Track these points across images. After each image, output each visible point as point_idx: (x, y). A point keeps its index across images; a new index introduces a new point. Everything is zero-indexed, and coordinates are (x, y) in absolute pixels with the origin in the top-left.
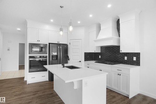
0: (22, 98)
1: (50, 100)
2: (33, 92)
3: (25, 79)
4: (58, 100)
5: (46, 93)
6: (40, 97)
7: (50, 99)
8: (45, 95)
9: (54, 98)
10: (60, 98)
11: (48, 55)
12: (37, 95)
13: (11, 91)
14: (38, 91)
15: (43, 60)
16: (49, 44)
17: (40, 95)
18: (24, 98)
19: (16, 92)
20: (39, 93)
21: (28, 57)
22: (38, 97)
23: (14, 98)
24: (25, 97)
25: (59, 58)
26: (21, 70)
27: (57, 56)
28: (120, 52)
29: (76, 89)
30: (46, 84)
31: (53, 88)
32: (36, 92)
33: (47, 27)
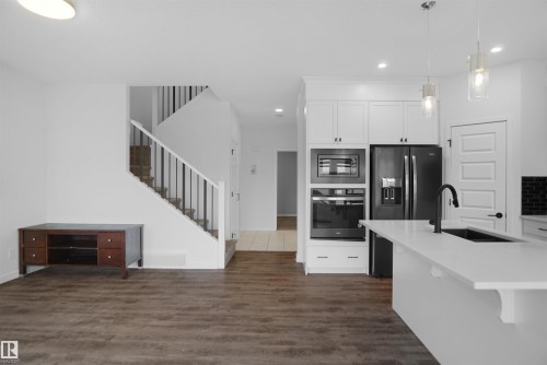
0: (300, 311)
1: (388, 342)
2: (328, 302)
3: (299, 259)
4: (415, 349)
5: (368, 314)
6: (348, 322)
7: (385, 336)
8: (364, 319)
9: (399, 339)
10: (422, 345)
11: (366, 186)
12: (339, 314)
13: (269, 285)
14: (341, 302)
15: (345, 202)
16: (372, 147)
17: (349, 314)
18: (305, 314)
19: (283, 290)
20: (344, 307)
21: (309, 193)
22: (344, 322)
23: (280, 308)
24: (308, 311)
25: (407, 198)
26: (282, 232)
27: (399, 191)
29: (512, 325)
30: (364, 283)
31: (389, 301)
32: (335, 305)
33: (363, 91)
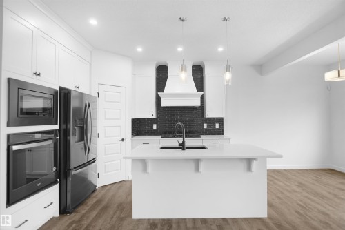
28: (207, 117)
